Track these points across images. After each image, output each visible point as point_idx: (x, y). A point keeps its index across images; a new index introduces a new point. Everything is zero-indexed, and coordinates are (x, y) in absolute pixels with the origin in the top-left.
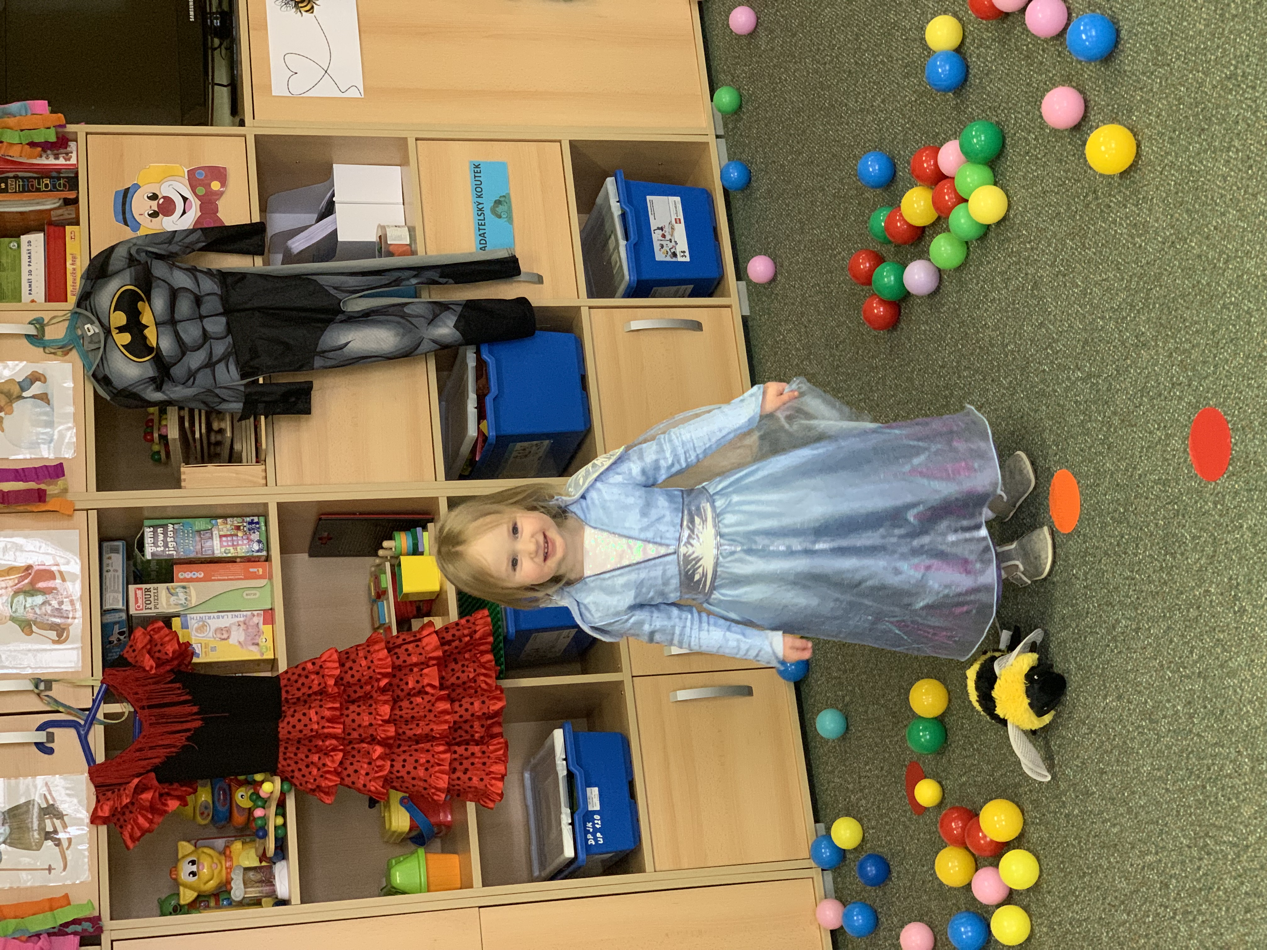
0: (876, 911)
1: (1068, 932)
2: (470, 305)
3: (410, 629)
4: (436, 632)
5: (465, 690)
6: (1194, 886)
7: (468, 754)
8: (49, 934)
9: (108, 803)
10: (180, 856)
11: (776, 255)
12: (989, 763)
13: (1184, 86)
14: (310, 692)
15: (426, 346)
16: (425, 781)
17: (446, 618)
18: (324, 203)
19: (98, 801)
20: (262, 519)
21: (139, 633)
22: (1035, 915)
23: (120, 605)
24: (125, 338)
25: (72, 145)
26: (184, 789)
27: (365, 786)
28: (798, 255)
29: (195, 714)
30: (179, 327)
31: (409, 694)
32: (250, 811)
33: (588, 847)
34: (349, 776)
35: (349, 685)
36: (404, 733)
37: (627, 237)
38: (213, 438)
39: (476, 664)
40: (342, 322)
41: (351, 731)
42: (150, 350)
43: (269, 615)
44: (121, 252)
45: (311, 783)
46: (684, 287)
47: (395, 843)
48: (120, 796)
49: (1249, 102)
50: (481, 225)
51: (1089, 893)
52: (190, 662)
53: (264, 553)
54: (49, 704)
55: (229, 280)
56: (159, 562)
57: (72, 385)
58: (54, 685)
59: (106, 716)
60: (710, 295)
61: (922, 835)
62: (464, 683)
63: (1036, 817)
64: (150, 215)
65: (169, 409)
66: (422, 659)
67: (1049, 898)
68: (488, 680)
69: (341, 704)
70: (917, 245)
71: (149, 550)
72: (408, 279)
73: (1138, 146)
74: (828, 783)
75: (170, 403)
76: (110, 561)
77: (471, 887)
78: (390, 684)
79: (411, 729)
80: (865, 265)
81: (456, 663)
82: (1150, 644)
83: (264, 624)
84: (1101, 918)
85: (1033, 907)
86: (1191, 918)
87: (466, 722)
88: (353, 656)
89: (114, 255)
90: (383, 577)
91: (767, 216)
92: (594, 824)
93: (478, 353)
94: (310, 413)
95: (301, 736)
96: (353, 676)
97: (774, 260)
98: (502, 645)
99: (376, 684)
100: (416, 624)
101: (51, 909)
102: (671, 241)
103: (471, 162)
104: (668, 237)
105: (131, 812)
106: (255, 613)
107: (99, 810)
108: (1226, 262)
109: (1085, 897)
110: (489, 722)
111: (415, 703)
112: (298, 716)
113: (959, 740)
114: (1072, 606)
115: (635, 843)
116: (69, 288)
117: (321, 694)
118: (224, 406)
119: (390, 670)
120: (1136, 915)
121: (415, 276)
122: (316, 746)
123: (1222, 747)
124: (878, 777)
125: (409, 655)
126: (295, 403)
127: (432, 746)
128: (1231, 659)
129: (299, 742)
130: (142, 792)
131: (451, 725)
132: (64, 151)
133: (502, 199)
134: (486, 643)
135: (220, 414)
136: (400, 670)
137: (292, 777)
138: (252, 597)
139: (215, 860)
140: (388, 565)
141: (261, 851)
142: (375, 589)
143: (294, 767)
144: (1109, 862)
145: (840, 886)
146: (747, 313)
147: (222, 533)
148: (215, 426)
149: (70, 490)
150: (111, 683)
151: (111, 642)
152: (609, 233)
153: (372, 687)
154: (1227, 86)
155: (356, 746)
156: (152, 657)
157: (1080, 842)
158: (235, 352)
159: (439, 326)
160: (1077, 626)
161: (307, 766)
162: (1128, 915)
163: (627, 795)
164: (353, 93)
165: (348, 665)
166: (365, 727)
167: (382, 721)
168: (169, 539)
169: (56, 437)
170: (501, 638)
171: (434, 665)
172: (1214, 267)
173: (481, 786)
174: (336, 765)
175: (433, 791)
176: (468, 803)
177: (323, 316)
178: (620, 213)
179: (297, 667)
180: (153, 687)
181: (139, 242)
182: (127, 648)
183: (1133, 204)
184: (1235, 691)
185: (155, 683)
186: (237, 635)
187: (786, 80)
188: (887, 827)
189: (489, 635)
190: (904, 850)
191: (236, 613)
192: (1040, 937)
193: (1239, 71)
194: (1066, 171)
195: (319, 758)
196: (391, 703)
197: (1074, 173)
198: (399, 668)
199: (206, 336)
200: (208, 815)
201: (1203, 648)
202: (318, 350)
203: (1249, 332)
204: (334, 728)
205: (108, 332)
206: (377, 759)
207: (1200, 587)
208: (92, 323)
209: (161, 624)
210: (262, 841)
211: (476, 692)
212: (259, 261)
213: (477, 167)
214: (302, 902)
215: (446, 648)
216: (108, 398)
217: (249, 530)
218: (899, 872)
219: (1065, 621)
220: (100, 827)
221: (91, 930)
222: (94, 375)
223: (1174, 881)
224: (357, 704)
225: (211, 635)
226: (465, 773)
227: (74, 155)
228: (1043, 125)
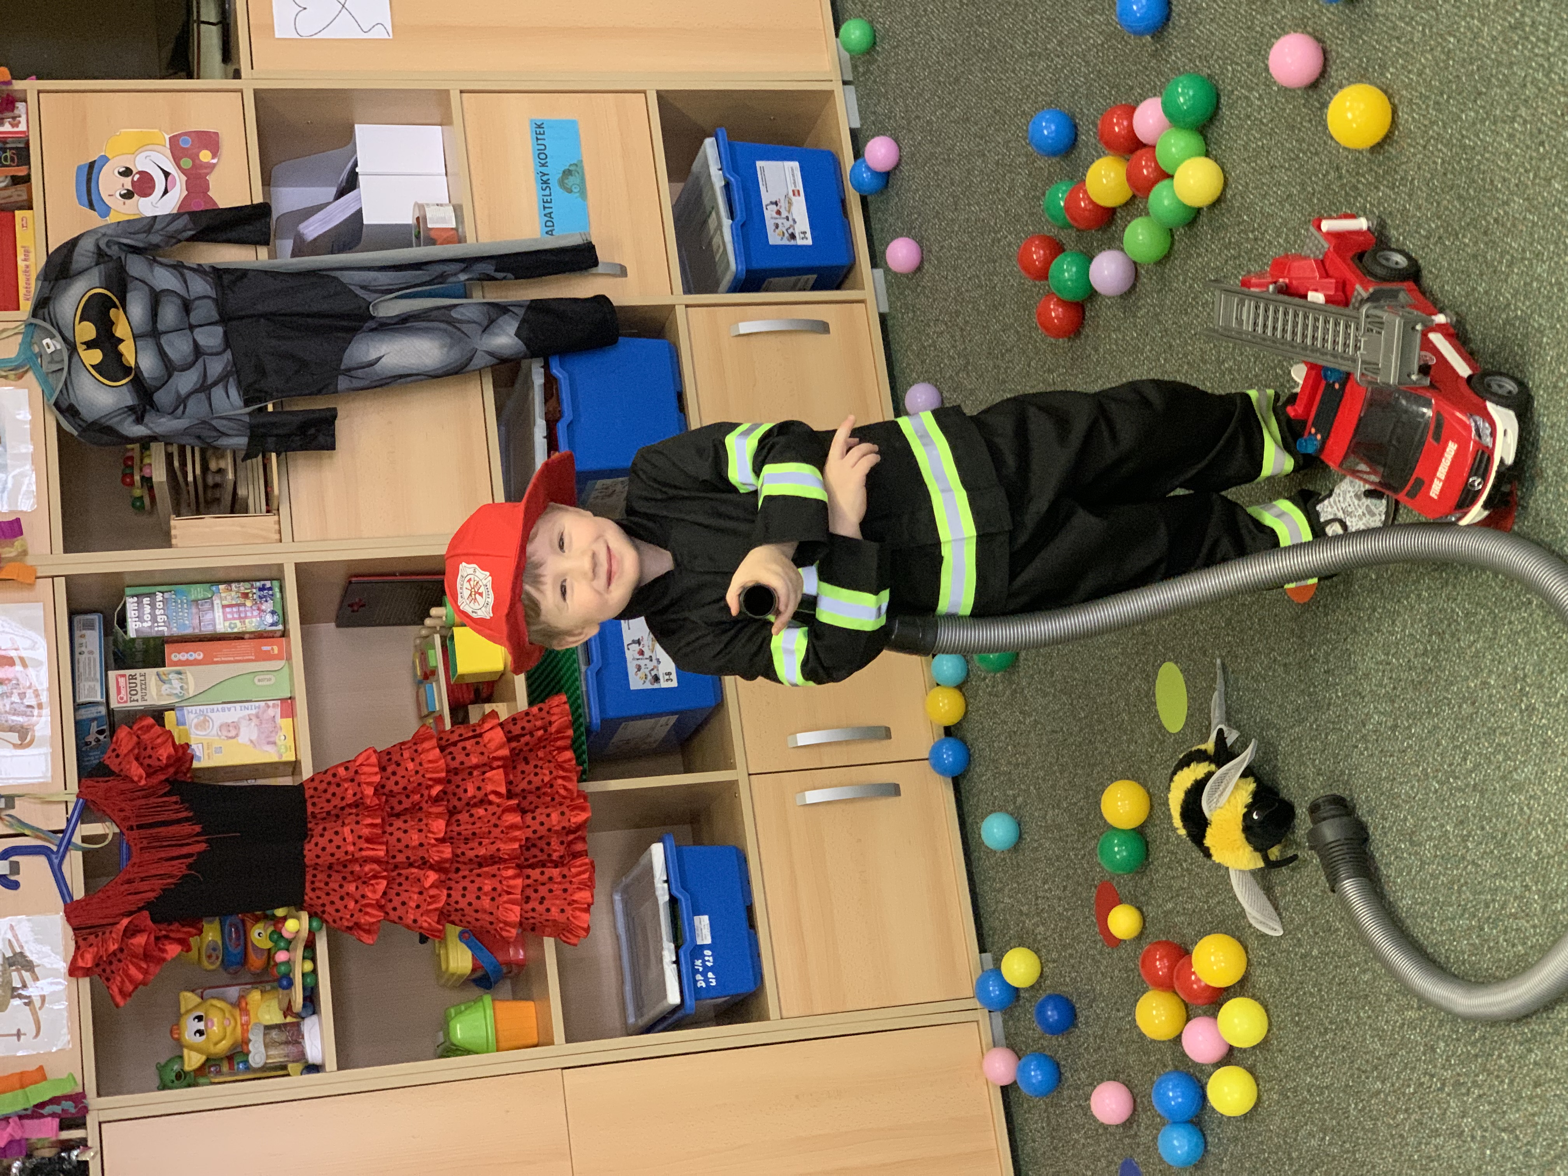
0: (1058, 1064)
1: (1305, 1101)
2: (536, 306)
3: (465, 719)
4: (501, 725)
5: (539, 797)
6: (1469, 1052)
7: (545, 878)
8: (21, 1117)
9: (91, 950)
10: (183, 1010)
11: (923, 238)
12: (1202, 886)
13: (1455, 36)
14: (344, 803)
15: (480, 360)
16: (491, 913)
17: (512, 704)
18: (344, 175)
19: (78, 948)
20: (276, 584)
21: (123, 733)
22: (1263, 1078)
23: (98, 698)
24: (95, 356)
25: (20, 106)
26: (185, 929)
27: (415, 921)
28: (951, 238)
29: (198, 835)
30: (163, 340)
31: (468, 804)
32: (270, 954)
33: (697, 991)
34: (395, 909)
35: (391, 794)
36: (463, 854)
37: (732, 215)
38: (210, 481)
39: (552, 765)
40: (372, 330)
41: (397, 854)
42: (127, 370)
43: (288, 705)
44: (87, 246)
45: (347, 920)
46: (805, 277)
47: (453, 987)
48: (104, 941)
49: (1540, 59)
50: (546, 203)
51: (1333, 1053)
52: (189, 769)
53: (280, 627)
54: (11, 826)
55: (227, 279)
56: (146, 640)
57: (30, 417)
58: (17, 802)
59: (85, 839)
60: (838, 288)
61: (1116, 972)
62: (538, 789)
63: (1263, 957)
64: (122, 196)
65: (153, 445)
66: (485, 759)
67: (1280, 1058)
68: (569, 785)
69: (383, 820)
70: (1105, 231)
71: (134, 627)
72: (455, 274)
73: (1394, 112)
74: (997, 903)
75: (154, 438)
76: (83, 641)
77: (552, 1043)
78: (444, 792)
79: (472, 849)
80: (1037, 255)
81: (527, 763)
82: (1410, 746)
83: (282, 717)
84: (1347, 1086)
85: (1260, 1067)
86: (1464, 1091)
87: (540, 838)
88: (395, 757)
89: (78, 250)
90: (431, 652)
91: (910, 187)
92: (704, 961)
93: (546, 367)
94: (332, 447)
95: (333, 860)
96: (397, 783)
97: (920, 243)
98: (584, 738)
99: (426, 793)
100: (475, 713)
101: (22, 1087)
102: (787, 219)
103: (531, 121)
104: (784, 214)
105: (120, 961)
106: (270, 703)
107: (80, 960)
108: (1510, 265)
109: (1327, 1058)
110: (571, 837)
111: (476, 816)
112: (328, 835)
113: (1164, 857)
114: (1310, 695)
115: (755, 984)
116: (22, 291)
117: (357, 806)
118: (224, 442)
119: (443, 775)
120: (1393, 1085)
121: (463, 271)
122: (352, 873)
123: (1505, 879)
124: (1060, 899)
125: (468, 755)
126: (315, 437)
127: (499, 869)
128: (1516, 769)
129: (330, 867)
130: (133, 935)
131: (523, 843)
132: (11, 114)
133: (572, 168)
134: (563, 738)
135: (219, 453)
136: (456, 774)
137: (323, 912)
138: (265, 683)
139: (227, 1015)
140: (437, 639)
141: (285, 1005)
142: (422, 668)
143: (325, 899)
144: (1358, 1017)
145: (1012, 1031)
146: (885, 309)
147: (225, 603)
148: (213, 466)
149: (30, 551)
150: (89, 797)
151: (87, 744)
152: (708, 209)
153: (422, 796)
154: (1511, 39)
155: (401, 872)
156: (141, 764)
157: (1320, 990)
158: (235, 371)
159: (497, 335)
160: (1316, 720)
161: (342, 898)
162: (1383, 1082)
163: (745, 924)
164: (379, 33)
165: (390, 770)
166: (414, 848)
167: (436, 839)
168: (158, 612)
169: (10, 485)
170: (583, 729)
171: (499, 767)
172: (1495, 272)
173: (561, 918)
174: (378, 897)
175: (501, 925)
176: (545, 939)
177: (345, 323)
178: (723, 183)
179: (326, 772)
180: (143, 802)
181: (109, 232)
182: (109, 753)
183: (1387, 187)
184: (1521, 809)
185: (145, 797)
186: (248, 733)
187: (933, 12)
188: (1072, 961)
189: (567, 727)
190: (1094, 990)
191: (246, 704)
192: (1270, 1106)
193: (1527, 20)
194: (1300, 141)
195: (357, 888)
196: (447, 817)
197: (1310, 145)
198: (456, 771)
199: (198, 351)
200: (217, 958)
201: (1480, 754)
202: (342, 367)
203: (1540, 356)
204: (373, 849)
205: (72, 348)
206: (431, 887)
207: (1476, 677)
208: (52, 337)
209: (151, 721)
210: (285, 992)
211: (553, 799)
212: (263, 253)
213: (539, 127)
214: (339, 1069)
215: (514, 744)
216: (75, 433)
217: (260, 597)
218: (1087, 1017)
219: (1300, 714)
220: (80, 980)
221: (73, 1111)
222: (56, 404)
223: (1442, 1044)
224: (403, 818)
225: (214, 732)
226: (541, 903)
227: (23, 119)
228: (1269, 81)
